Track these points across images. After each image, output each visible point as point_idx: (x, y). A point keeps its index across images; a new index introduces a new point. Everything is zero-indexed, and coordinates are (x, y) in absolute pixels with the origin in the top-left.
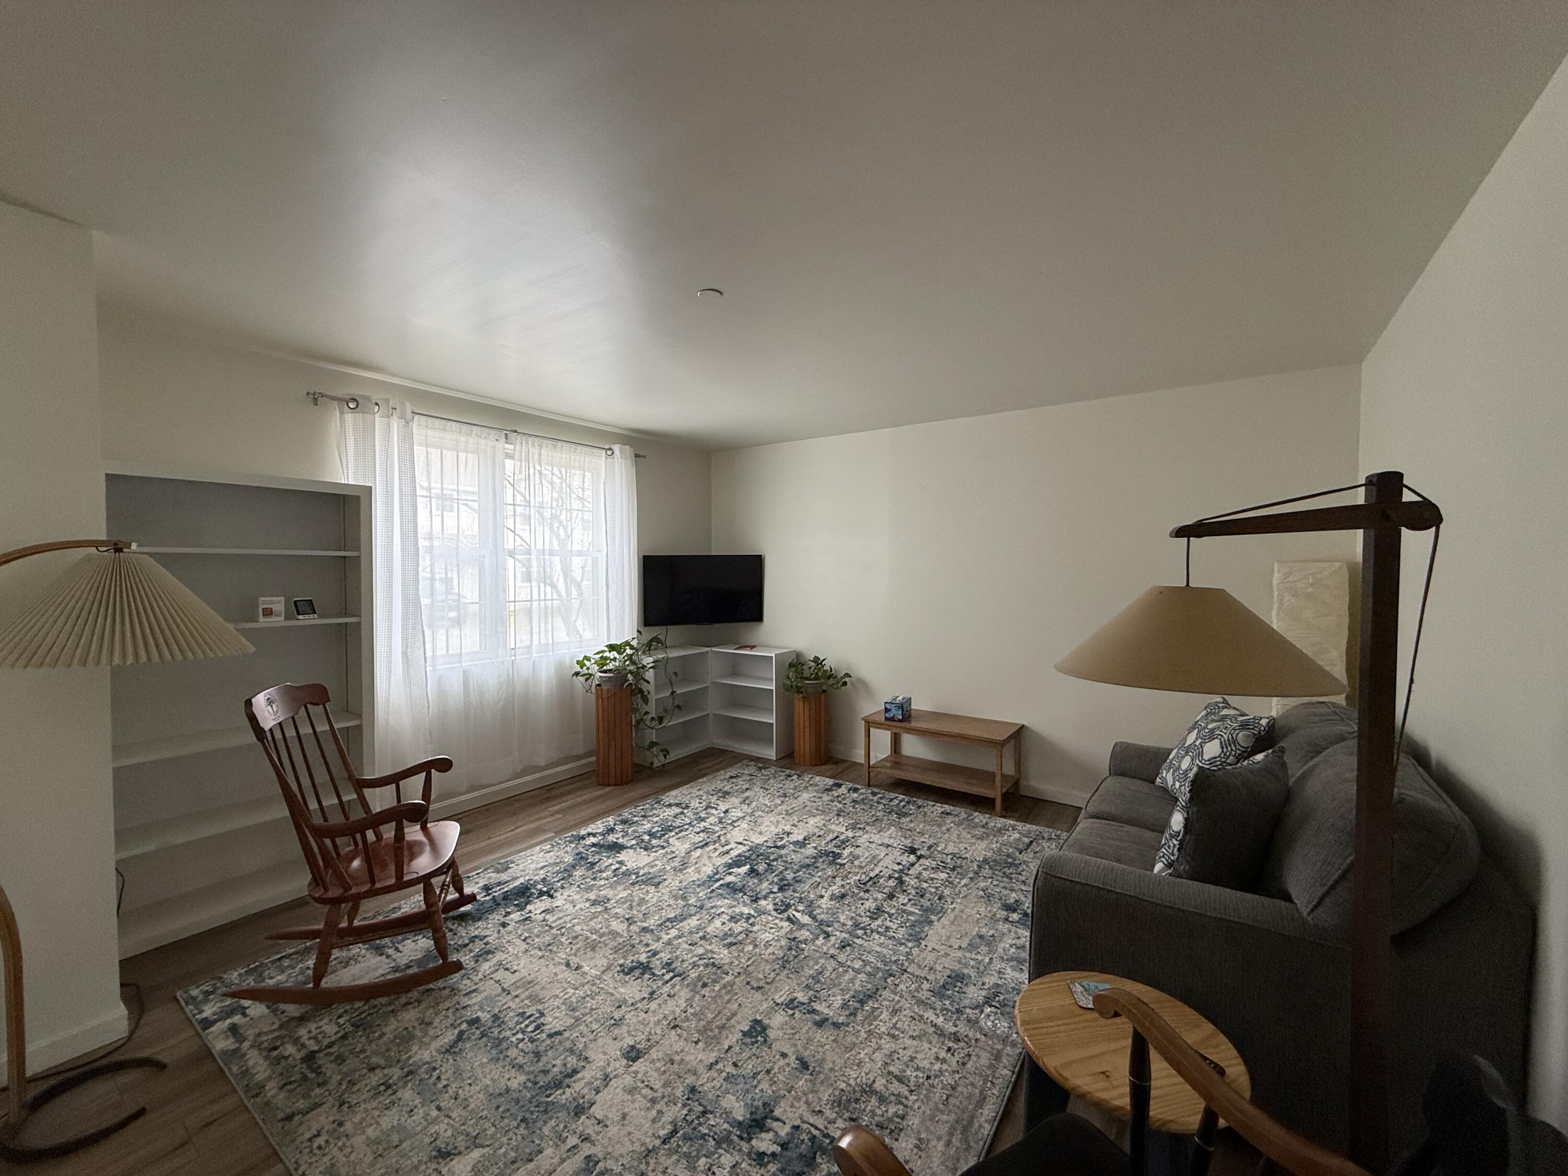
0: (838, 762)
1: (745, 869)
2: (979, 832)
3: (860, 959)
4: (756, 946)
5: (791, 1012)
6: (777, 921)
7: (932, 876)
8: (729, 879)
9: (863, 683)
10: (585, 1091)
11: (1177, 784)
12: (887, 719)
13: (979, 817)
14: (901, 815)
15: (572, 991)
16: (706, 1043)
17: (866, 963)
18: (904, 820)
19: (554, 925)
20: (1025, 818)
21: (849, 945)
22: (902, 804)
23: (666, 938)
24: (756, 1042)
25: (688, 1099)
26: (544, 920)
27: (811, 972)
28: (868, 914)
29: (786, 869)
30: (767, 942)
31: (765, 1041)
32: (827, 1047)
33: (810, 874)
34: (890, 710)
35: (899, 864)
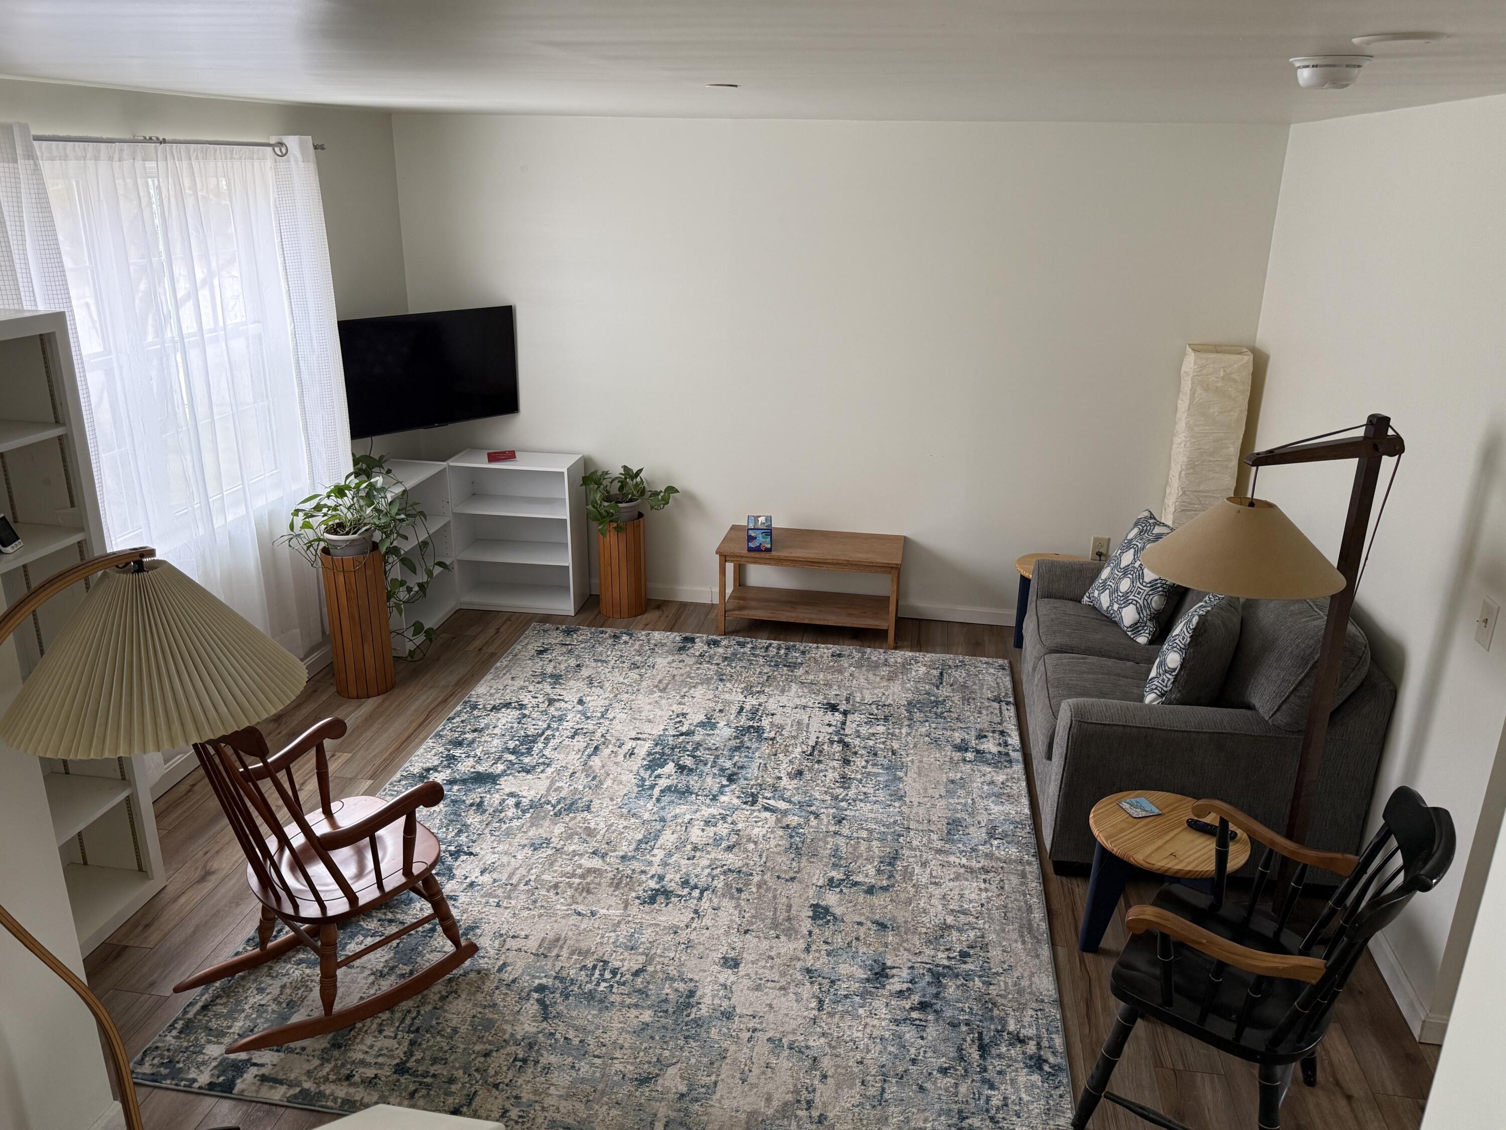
0: (660, 605)
1: (670, 768)
2: (884, 671)
3: (862, 828)
4: (756, 843)
5: (838, 890)
6: (755, 814)
7: (871, 731)
8: (663, 783)
9: (692, 498)
10: (717, 1001)
11: (1116, 607)
12: (750, 550)
13: (875, 654)
14: (793, 666)
15: (612, 934)
16: (786, 935)
17: (870, 831)
18: (800, 672)
19: (514, 881)
20: (919, 645)
21: (843, 819)
22: (782, 652)
23: (657, 860)
24: (829, 921)
25: (811, 978)
26: (495, 881)
27: (828, 852)
28: (838, 784)
29: (717, 757)
30: (764, 836)
31: (835, 918)
32: (889, 907)
33: (746, 756)
34: (754, 538)
35: (830, 725)
